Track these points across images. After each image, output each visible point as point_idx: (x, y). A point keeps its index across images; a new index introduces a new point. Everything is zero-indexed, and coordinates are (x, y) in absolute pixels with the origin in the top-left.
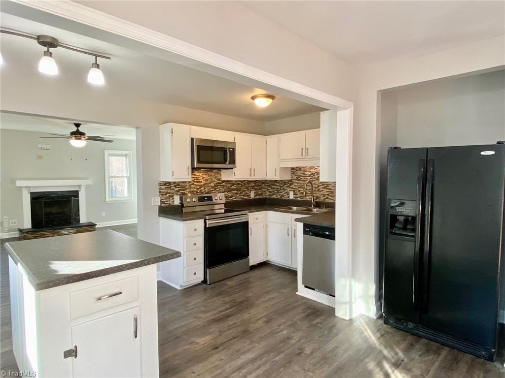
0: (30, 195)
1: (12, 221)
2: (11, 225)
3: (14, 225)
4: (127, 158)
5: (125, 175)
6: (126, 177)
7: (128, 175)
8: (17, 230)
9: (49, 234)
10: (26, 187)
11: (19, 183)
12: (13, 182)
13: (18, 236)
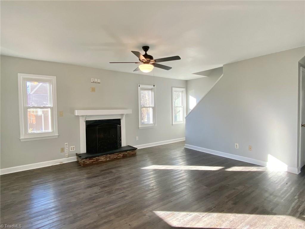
0: (85, 123)
1: (72, 147)
2: (71, 150)
3: (73, 150)
4: (152, 92)
5: (151, 106)
6: (152, 107)
7: (153, 106)
8: (75, 154)
9: (103, 158)
10: (82, 116)
11: (77, 113)
12: (72, 111)
13: (76, 160)
